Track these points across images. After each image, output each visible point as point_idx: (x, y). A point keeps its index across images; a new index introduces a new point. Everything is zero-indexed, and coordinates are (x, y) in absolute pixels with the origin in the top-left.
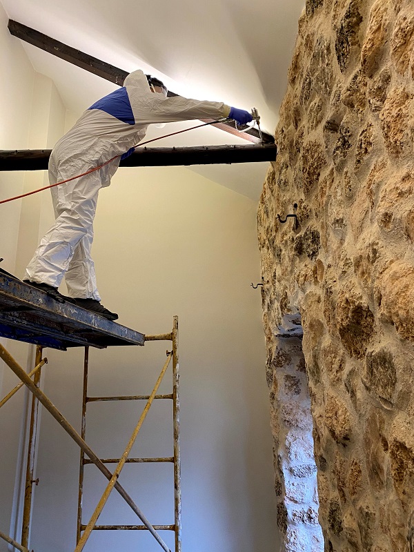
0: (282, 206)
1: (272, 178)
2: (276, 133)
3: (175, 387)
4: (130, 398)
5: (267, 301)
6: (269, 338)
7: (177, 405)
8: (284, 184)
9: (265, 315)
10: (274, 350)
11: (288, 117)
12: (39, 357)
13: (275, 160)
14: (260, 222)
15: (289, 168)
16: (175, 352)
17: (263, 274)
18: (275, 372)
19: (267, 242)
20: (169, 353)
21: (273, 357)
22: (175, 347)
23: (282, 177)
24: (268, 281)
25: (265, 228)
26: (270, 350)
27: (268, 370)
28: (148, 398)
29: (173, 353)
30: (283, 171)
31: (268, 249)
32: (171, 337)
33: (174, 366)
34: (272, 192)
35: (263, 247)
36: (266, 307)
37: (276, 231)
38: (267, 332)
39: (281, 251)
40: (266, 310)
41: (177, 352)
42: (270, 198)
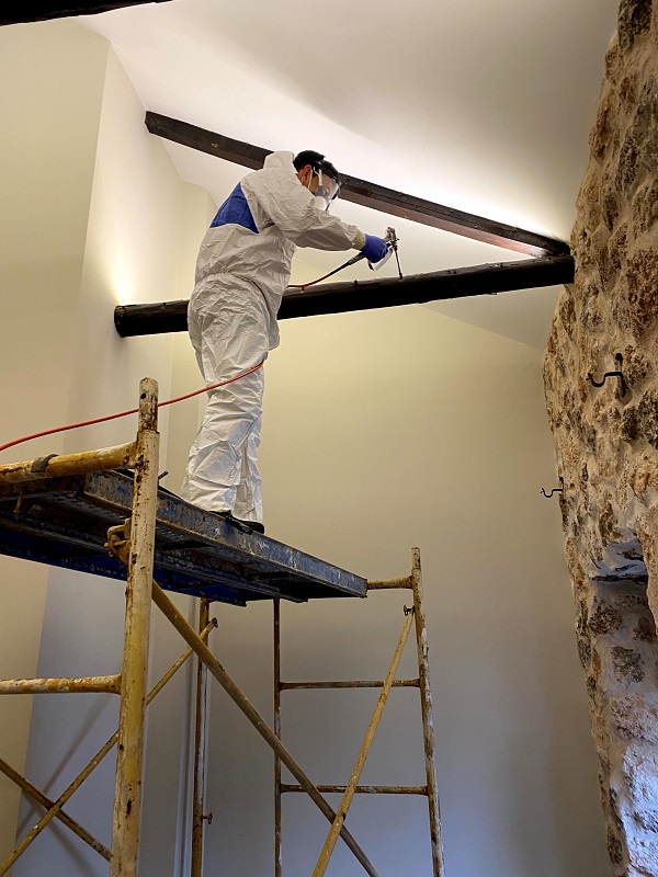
0: (592, 358)
1: (569, 310)
2: (573, 237)
3: (422, 667)
4: (350, 685)
5: (573, 517)
6: (580, 583)
7: (427, 697)
8: (594, 320)
9: (568, 542)
10: (590, 603)
11: (593, 212)
12: (205, 617)
13: (572, 282)
14: (548, 382)
15: (601, 293)
16: (418, 609)
17: (560, 471)
18: (594, 641)
19: (565, 418)
20: (409, 610)
21: (589, 616)
22: (417, 600)
23: (589, 309)
24: (572, 485)
25: (559, 393)
26: (583, 604)
27: (581, 638)
28: (380, 685)
29: (415, 610)
30: (591, 299)
31: (569, 429)
32: (410, 583)
33: (419, 633)
34: (570, 333)
35: (558, 425)
36: (570, 529)
37: (584, 398)
38: (575, 571)
39: (595, 432)
40: (571, 534)
41: (421, 610)
42: (567, 343)
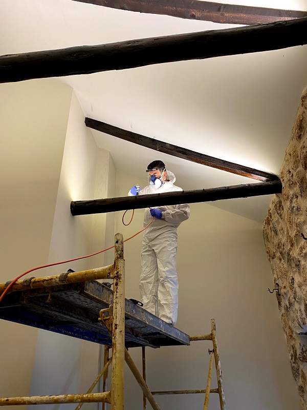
0: (297, 226)
1: (279, 206)
2: (282, 173)
3: (219, 382)
4: (182, 392)
5: (285, 302)
6: (291, 336)
7: (223, 398)
8: (297, 209)
9: (282, 315)
10: (298, 347)
11: (296, 162)
12: (107, 356)
13: (281, 192)
14: (266, 237)
15: (299, 197)
16: (216, 351)
17: (275, 280)
18: (301, 367)
19: (278, 254)
20: (211, 351)
21: (298, 353)
22: (215, 346)
23: (294, 205)
24: (285, 287)
25: (273, 243)
26: (293, 347)
27: (293, 365)
28: (203, 392)
29: (214, 351)
30: (294, 200)
31: (280, 260)
32: (211, 337)
33: (217, 364)
34: (281, 215)
35: (273, 258)
36: (283, 308)
37: (292, 245)
38: (288, 331)
39: (299, 261)
40: (283, 311)
41: (218, 351)
42: (278, 220)
